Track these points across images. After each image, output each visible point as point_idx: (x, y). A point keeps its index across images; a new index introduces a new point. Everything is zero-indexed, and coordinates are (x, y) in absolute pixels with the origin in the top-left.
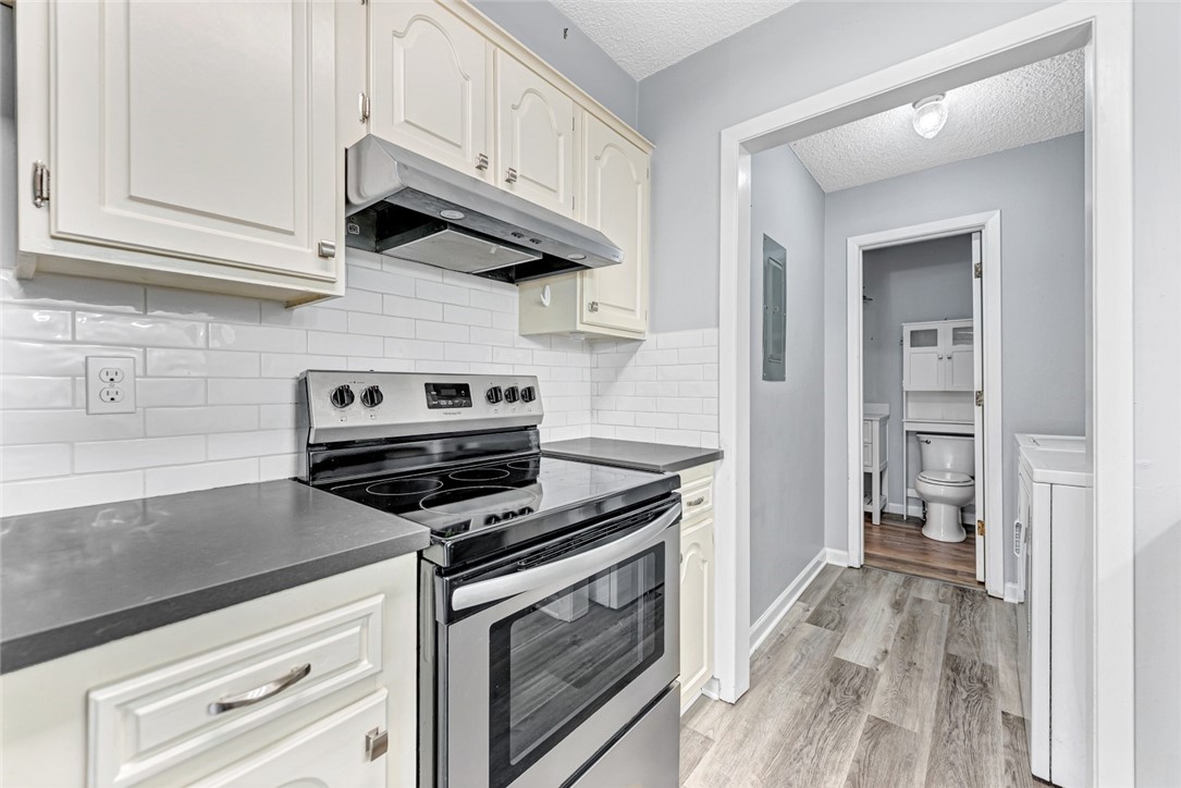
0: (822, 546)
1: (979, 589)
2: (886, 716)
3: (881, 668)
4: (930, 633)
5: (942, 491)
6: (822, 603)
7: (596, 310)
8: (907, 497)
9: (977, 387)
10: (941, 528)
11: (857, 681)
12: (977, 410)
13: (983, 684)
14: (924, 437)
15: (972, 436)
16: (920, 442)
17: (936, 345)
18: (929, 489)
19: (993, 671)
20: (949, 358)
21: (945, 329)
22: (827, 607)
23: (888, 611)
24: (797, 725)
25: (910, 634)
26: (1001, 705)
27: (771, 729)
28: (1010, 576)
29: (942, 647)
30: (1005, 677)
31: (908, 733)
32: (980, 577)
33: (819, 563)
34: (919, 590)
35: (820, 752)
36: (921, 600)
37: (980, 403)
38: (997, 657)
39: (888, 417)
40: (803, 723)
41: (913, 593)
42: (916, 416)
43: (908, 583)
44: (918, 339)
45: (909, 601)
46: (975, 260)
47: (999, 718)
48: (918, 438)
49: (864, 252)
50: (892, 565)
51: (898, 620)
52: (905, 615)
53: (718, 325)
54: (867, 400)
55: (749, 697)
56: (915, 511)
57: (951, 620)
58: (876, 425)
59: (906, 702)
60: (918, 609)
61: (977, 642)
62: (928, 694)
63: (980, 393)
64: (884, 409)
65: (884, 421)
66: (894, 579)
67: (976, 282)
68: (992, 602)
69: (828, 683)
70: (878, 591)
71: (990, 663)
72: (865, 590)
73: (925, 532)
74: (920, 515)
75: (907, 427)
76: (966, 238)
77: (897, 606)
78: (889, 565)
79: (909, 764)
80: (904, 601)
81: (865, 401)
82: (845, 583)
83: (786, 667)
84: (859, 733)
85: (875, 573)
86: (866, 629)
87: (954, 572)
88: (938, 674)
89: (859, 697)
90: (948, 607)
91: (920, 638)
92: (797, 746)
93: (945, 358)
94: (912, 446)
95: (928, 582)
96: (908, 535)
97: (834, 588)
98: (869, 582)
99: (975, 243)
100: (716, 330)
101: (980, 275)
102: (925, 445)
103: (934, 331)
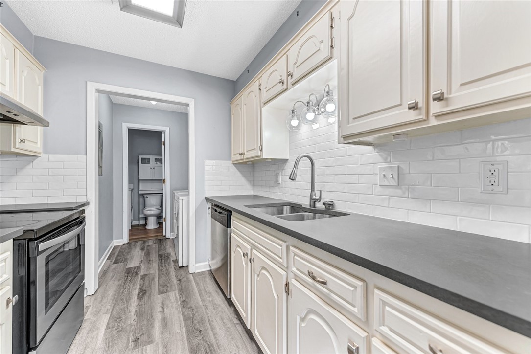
0: (112, 240)
1: (164, 238)
2: (146, 273)
3: (141, 265)
4: (153, 252)
5: (152, 212)
6: (117, 257)
7: (24, 142)
8: (140, 218)
9: (164, 178)
10: (152, 225)
11: (135, 270)
12: (164, 184)
13: (168, 257)
14: (146, 195)
15: (162, 193)
17: (149, 163)
18: (147, 212)
19: (170, 254)
21: (152, 158)
22: (119, 258)
23: (140, 251)
24: (120, 288)
25: (148, 254)
26: (172, 259)
27: (111, 293)
28: (172, 231)
29: (157, 254)
30: (172, 254)
31: (152, 274)
32: (164, 235)
33: (111, 247)
34: (148, 243)
35: (129, 289)
36: (149, 246)
37: (164, 183)
38: (170, 250)
39: (133, 189)
40: (122, 286)
41: (147, 244)
42: (143, 188)
43: (144, 242)
44: (144, 161)
45: (146, 247)
46: (163, 140)
47: (172, 261)
48: (144, 196)
49: (128, 129)
50: (138, 239)
51: (144, 253)
52: (145, 250)
55: (99, 290)
56: (142, 222)
57: (158, 247)
59: (150, 268)
60: (149, 248)
61: (165, 249)
62: (155, 265)
63: (165, 180)
64: (132, 186)
65: (132, 191)
66: (139, 243)
67: (163, 146)
68: (168, 240)
69: (126, 275)
70: (135, 248)
71: (168, 252)
72: (131, 249)
73: (147, 227)
74: (144, 223)
75: (140, 192)
76: (161, 133)
77: (142, 249)
78: (137, 240)
79: (153, 279)
80: (144, 247)
81: (129, 184)
82: (123, 249)
83: (110, 278)
84: (139, 280)
85: (133, 244)
86: (134, 258)
87: (157, 236)
88: (157, 259)
89: (137, 273)
90: (157, 245)
91: (151, 254)
92: (122, 291)
93: (153, 168)
94: (142, 199)
95: (150, 240)
96: (141, 230)
97: (120, 252)
98: (132, 246)
99: (163, 135)
100: (85, 156)
101: (164, 145)
102: (146, 198)
103: (149, 159)
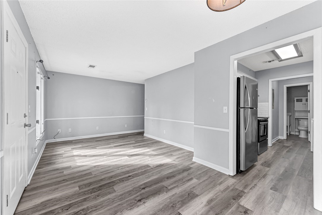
0: (278, 136)
3: (291, 146)
5: (303, 128)
8: (295, 131)
9: (309, 110)
10: (303, 135)
12: (309, 113)
15: (308, 119)
16: (298, 120)
17: (302, 102)
18: (300, 128)
20: (305, 104)
21: (304, 99)
32: (309, 141)
37: (309, 112)
39: (291, 115)
42: (297, 115)
44: (298, 100)
46: (308, 89)
49: (287, 87)
53: (268, 102)
54: (287, 112)
55: (272, 146)
58: (289, 117)
64: (290, 114)
65: (290, 116)
67: (309, 93)
73: (299, 136)
74: (298, 134)
75: (295, 117)
76: (307, 86)
78: (292, 139)
85: (289, 140)
93: (304, 104)
94: (297, 121)
97: (282, 141)
99: (308, 87)
100: (268, 103)
101: (309, 92)
102: (299, 121)
103: (302, 99)
